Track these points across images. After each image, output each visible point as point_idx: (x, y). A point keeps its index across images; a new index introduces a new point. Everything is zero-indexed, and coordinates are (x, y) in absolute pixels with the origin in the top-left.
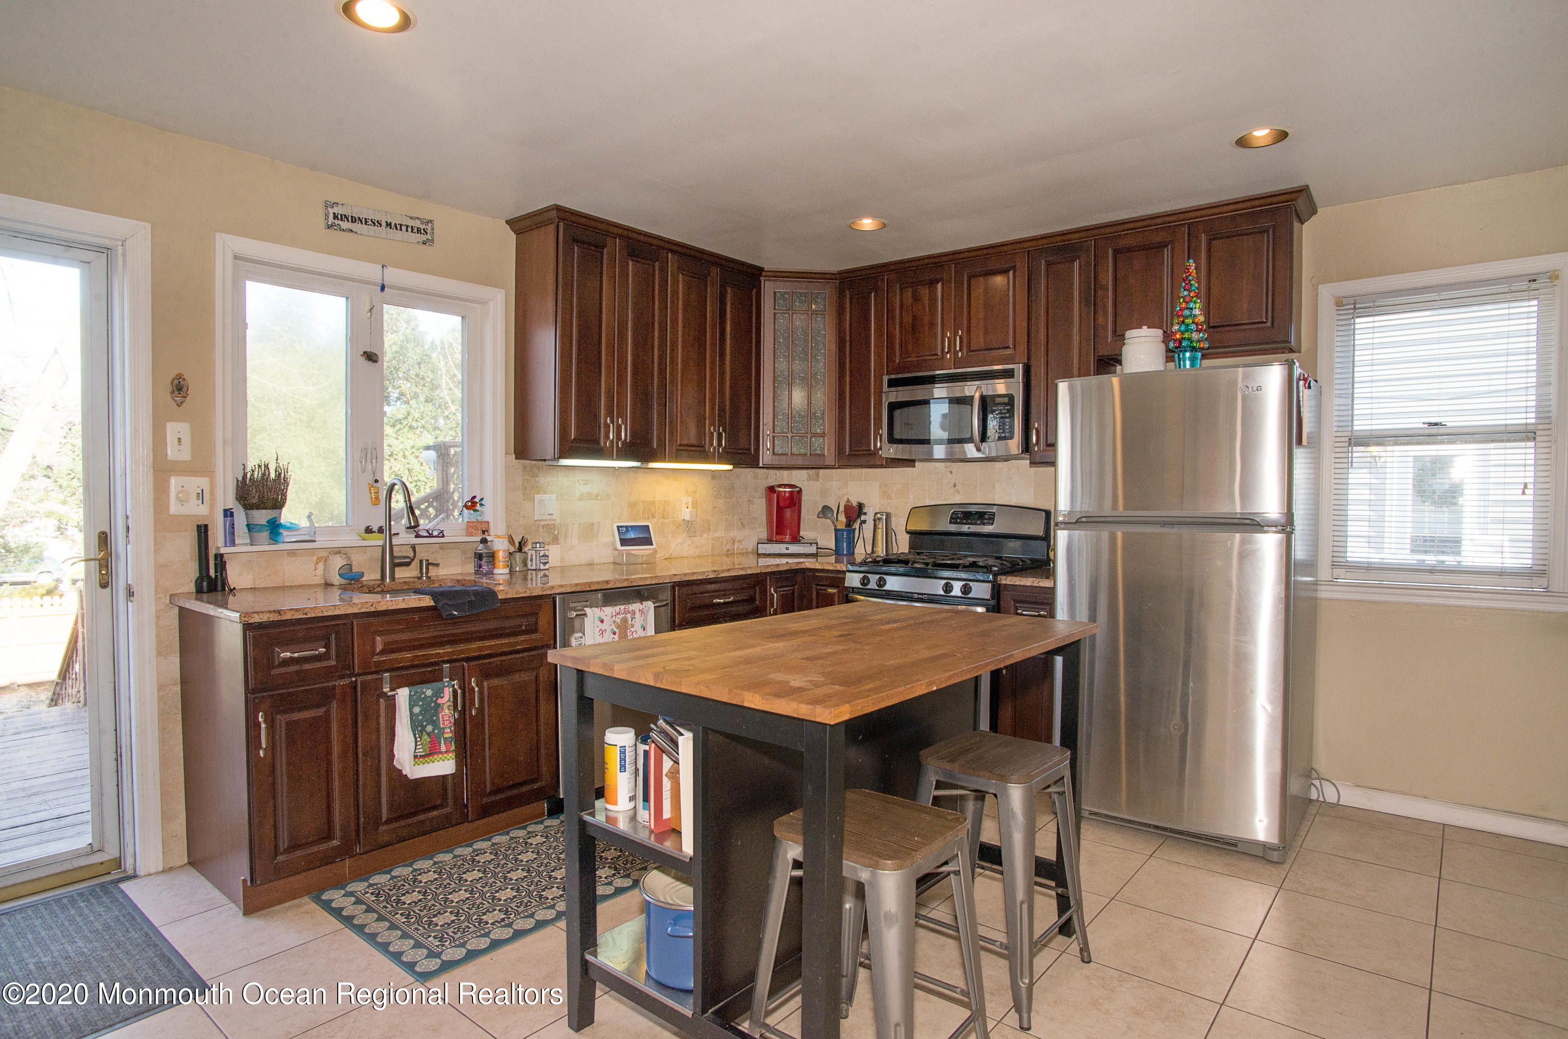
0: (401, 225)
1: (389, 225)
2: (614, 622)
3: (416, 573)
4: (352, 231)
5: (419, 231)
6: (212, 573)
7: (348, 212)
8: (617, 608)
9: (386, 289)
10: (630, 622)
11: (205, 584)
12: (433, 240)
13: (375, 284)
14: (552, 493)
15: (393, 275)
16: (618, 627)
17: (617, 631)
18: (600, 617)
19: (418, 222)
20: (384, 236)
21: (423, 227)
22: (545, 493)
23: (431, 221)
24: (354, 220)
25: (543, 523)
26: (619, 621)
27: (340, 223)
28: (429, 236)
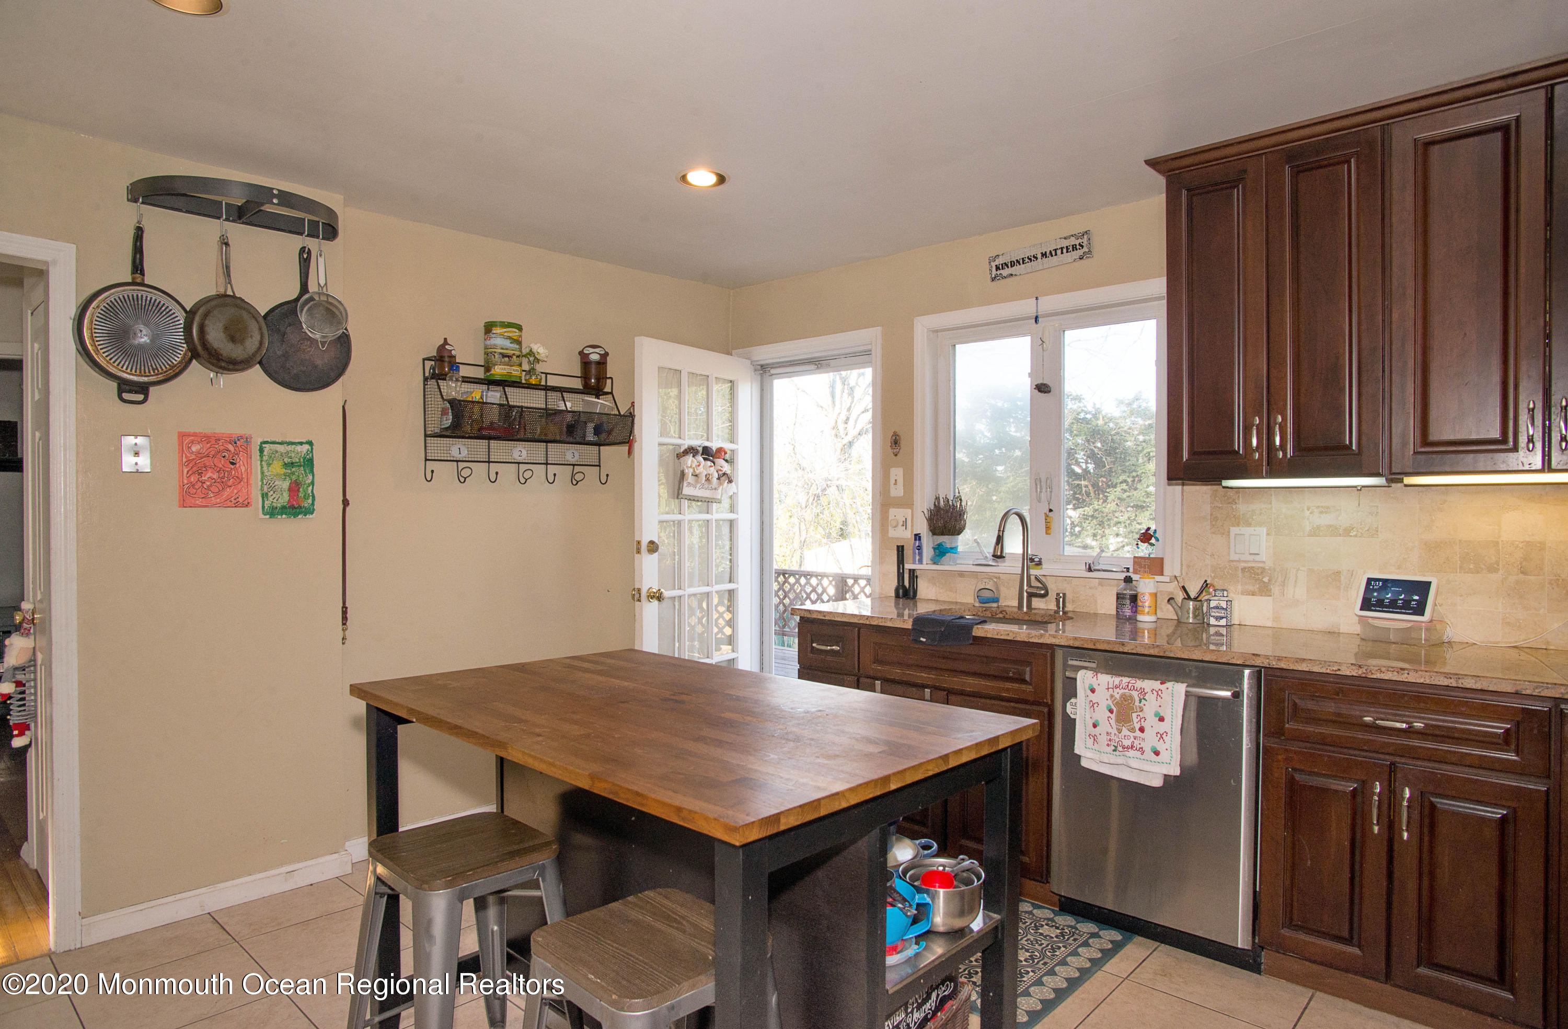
0: (1055, 250)
1: (1044, 255)
2: (1112, 696)
3: (1053, 606)
4: (1012, 275)
5: (1074, 248)
6: (907, 583)
7: (1006, 259)
8: (1117, 680)
9: (1040, 320)
10: (1137, 703)
11: (901, 591)
12: (1090, 251)
13: (1028, 318)
14: (1260, 524)
15: (1048, 303)
16: (1117, 704)
17: (1115, 710)
18: (1091, 685)
19: (1073, 239)
20: (1041, 267)
21: (1077, 242)
22: (1249, 525)
23: (1086, 232)
24: (1013, 264)
25: (1244, 565)
26: (1118, 696)
27: (1002, 272)
28: (1085, 249)
